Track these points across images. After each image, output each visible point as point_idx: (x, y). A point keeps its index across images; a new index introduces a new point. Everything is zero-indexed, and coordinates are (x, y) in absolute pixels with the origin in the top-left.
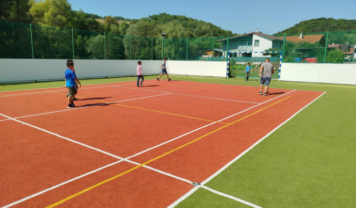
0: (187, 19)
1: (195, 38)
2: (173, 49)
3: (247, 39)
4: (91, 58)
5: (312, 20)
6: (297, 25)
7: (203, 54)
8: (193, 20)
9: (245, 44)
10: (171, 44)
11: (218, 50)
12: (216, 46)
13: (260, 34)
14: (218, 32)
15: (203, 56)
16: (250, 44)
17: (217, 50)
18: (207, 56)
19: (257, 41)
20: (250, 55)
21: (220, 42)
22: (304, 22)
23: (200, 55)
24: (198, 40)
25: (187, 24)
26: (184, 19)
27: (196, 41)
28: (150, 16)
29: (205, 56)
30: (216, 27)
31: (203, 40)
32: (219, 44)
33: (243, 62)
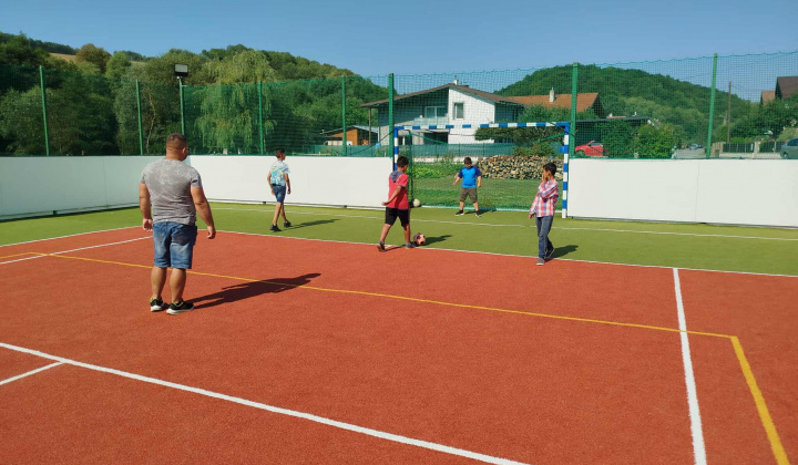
0: (294, 60)
1: (310, 101)
2: (249, 126)
3: (434, 100)
4: (11, 153)
5: (557, 68)
6: (529, 78)
7: (329, 139)
8: (308, 63)
9: (430, 114)
10: (242, 110)
11: (367, 129)
12: (362, 120)
13: (465, 89)
14: (364, 90)
15: (330, 143)
16: (443, 112)
17: (363, 128)
18: (341, 143)
19: (460, 106)
20: (443, 137)
21: (371, 107)
22: (542, 71)
23: (322, 141)
24: (320, 105)
25: (296, 71)
26: (287, 61)
27: (314, 107)
28: (204, 52)
29: (335, 143)
30: (360, 79)
31: (330, 105)
32: (367, 114)
33: (429, 156)
